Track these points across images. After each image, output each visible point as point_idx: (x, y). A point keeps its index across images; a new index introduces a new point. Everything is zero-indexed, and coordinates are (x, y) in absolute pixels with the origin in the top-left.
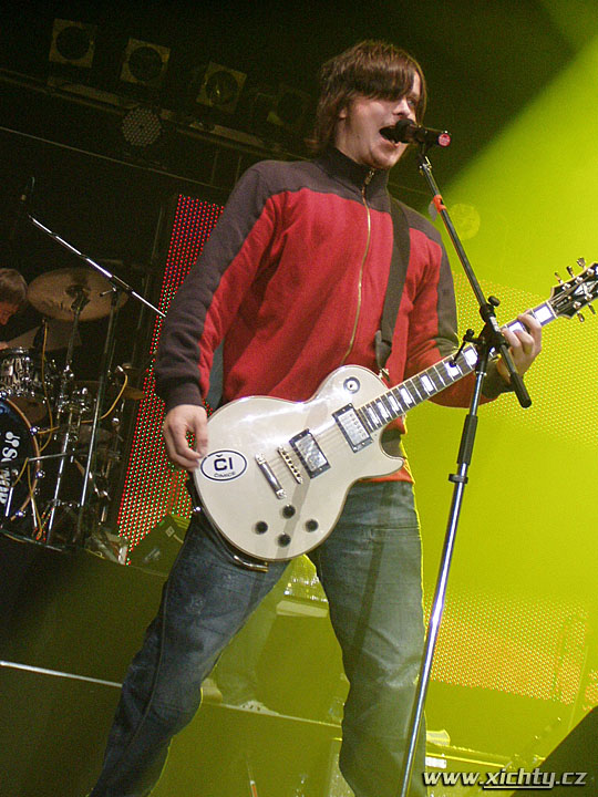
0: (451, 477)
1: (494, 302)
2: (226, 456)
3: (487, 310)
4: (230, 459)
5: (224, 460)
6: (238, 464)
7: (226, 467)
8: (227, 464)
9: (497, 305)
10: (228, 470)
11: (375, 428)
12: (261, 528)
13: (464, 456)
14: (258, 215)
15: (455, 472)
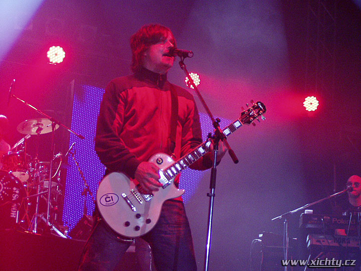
0: (208, 195)
1: (219, 120)
2: (110, 195)
3: (216, 124)
4: (112, 197)
5: (109, 197)
6: (115, 199)
7: (110, 201)
8: (111, 199)
9: (220, 122)
10: (111, 202)
11: (171, 178)
12: (127, 224)
13: (212, 185)
14: (118, 102)
15: (209, 192)
